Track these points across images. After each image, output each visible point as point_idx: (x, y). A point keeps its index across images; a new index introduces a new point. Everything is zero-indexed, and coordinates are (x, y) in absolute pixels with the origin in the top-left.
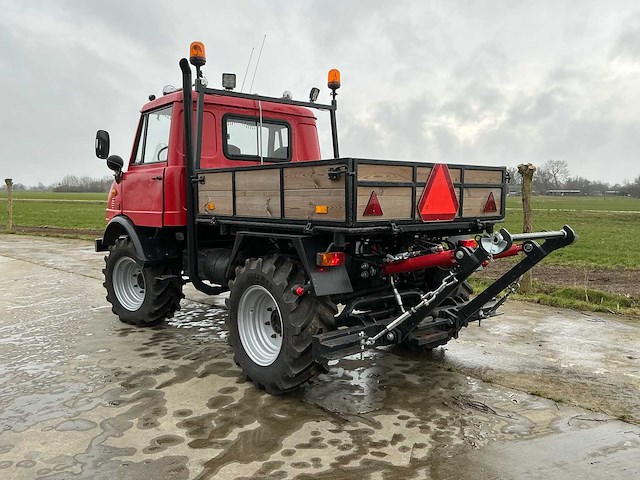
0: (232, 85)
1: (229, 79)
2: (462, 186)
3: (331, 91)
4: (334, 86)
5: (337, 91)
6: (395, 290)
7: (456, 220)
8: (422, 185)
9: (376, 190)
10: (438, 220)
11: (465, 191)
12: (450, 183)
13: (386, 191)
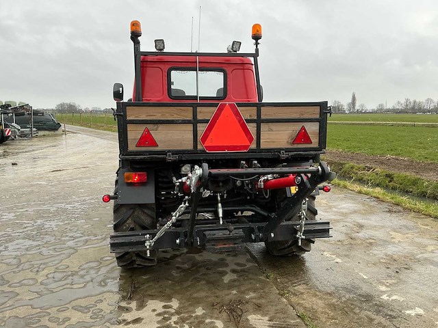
0: (161, 48)
1: (159, 43)
2: (259, 122)
3: (255, 41)
4: (256, 37)
5: (259, 41)
6: (220, 205)
7: (252, 151)
8: (206, 121)
9: (149, 127)
10: (226, 151)
11: (263, 126)
12: (240, 119)
13: (161, 127)
